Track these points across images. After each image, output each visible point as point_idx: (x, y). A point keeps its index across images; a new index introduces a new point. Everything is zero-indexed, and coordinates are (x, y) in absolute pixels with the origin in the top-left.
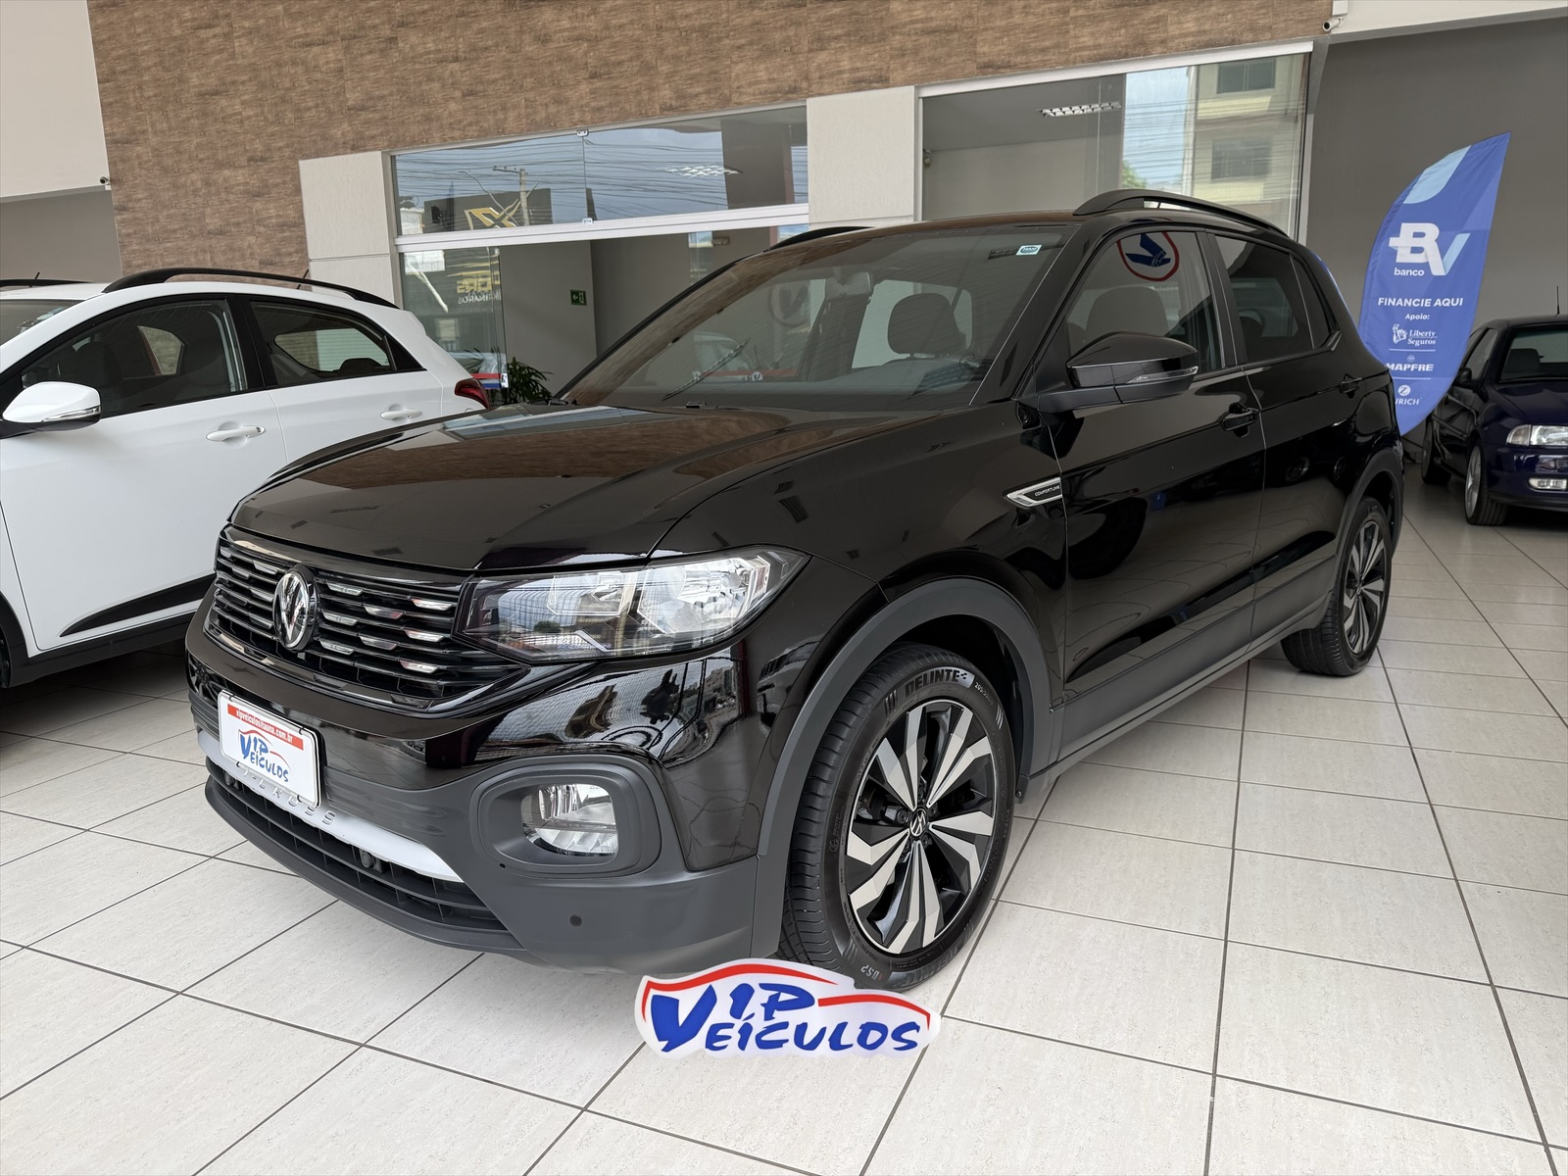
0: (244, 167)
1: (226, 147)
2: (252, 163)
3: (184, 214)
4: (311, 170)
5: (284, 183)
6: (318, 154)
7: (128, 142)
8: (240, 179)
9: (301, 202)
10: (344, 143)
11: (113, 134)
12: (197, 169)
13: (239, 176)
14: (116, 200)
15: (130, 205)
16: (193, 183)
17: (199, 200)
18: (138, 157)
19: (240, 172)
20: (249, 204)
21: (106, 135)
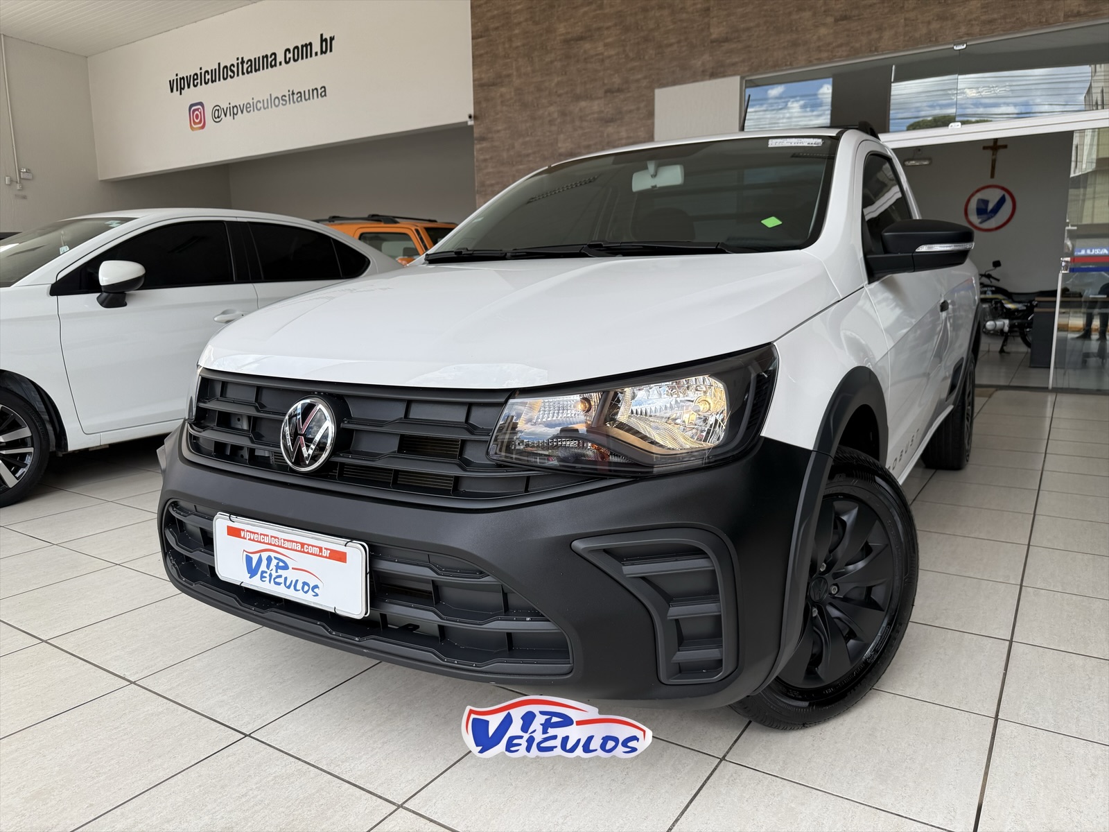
0: (600, 98)
1: (585, 83)
2: (609, 94)
3: (538, 141)
4: (665, 98)
5: (638, 109)
6: (674, 83)
7: (494, 84)
8: (596, 108)
9: (653, 124)
10: (703, 71)
11: (481, 79)
12: (555, 103)
13: (596, 106)
14: (477, 132)
15: (490, 135)
16: (549, 114)
17: (554, 128)
18: (502, 96)
19: (596, 102)
20: (601, 129)
21: (474, 81)
